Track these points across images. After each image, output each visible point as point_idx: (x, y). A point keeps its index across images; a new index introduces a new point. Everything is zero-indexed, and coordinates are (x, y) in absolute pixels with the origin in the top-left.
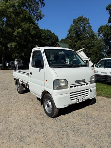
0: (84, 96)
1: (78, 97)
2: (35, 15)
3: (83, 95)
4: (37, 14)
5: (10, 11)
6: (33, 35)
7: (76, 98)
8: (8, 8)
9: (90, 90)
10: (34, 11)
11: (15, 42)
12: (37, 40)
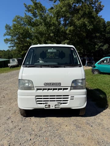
0: (59, 103)
1: (49, 102)
2: (94, 7)
3: (57, 101)
4: (96, 6)
5: (63, 11)
6: (89, 29)
7: (44, 102)
8: (62, 9)
9: (69, 97)
10: (93, 4)
11: (68, 40)
12: (98, 35)
